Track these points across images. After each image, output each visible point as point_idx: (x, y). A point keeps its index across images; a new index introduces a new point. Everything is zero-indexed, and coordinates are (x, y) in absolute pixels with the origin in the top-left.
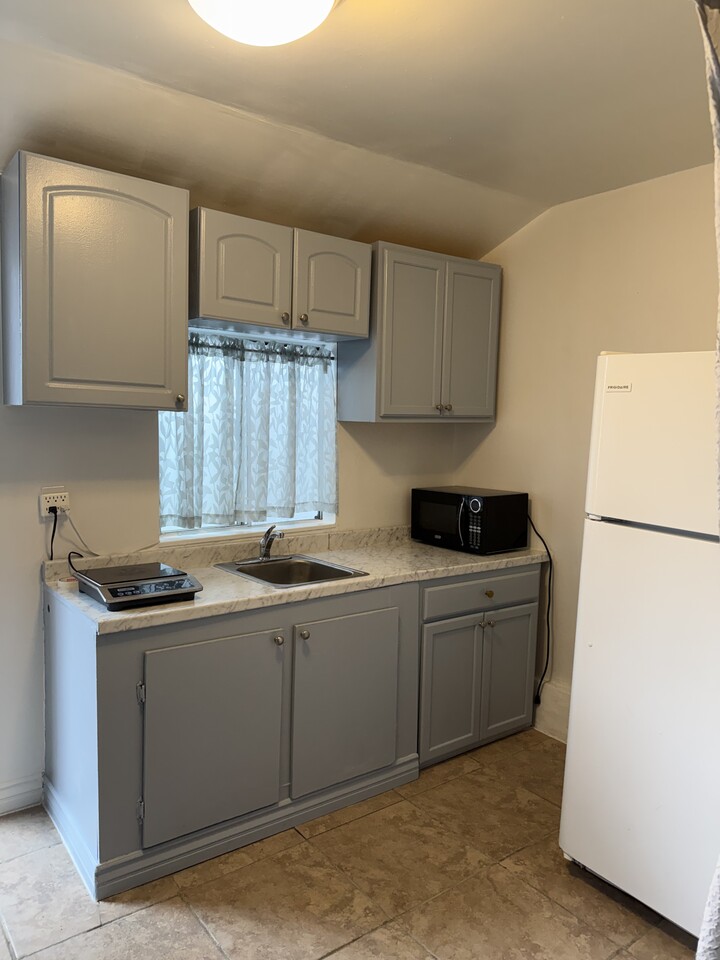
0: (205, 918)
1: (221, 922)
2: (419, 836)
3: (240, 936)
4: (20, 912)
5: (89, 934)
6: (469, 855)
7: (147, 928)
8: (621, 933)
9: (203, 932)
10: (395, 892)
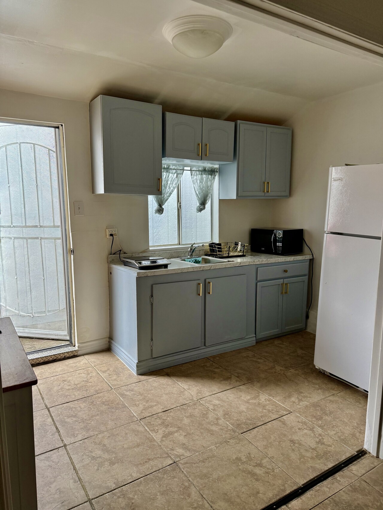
2: (256, 362)
3: (190, 385)
4: (110, 377)
5: (136, 383)
6: (276, 368)
7: (157, 382)
8: (335, 390)
9: (177, 384)
10: (248, 376)
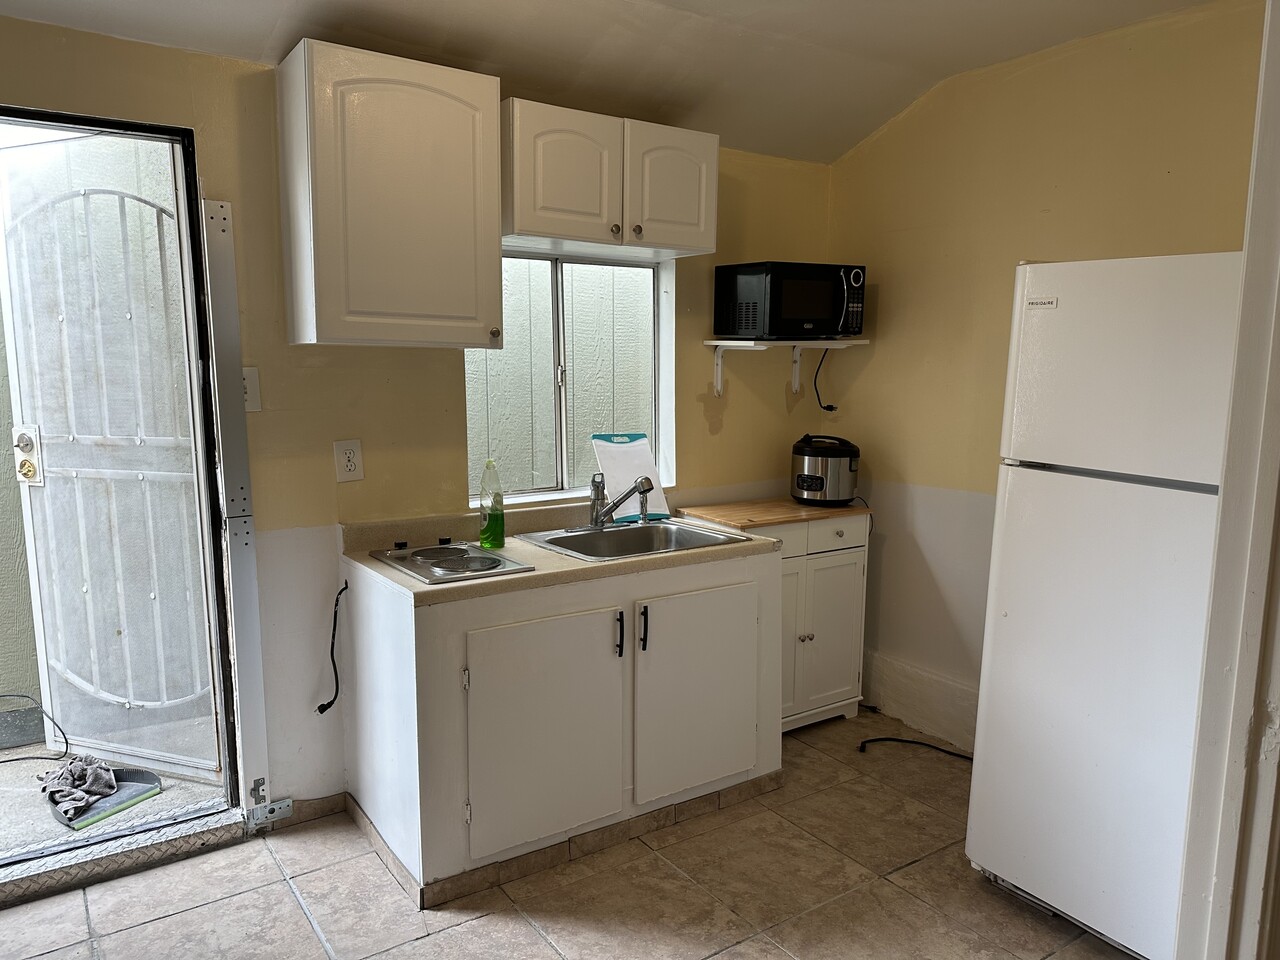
0: (545, 929)
1: (564, 933)
2: (787, 849)
4: (336, 921)
5: (417, 943)
6: (848, 869)
7: (480, 938)
9: (544, 942)
10: (762, 905)
